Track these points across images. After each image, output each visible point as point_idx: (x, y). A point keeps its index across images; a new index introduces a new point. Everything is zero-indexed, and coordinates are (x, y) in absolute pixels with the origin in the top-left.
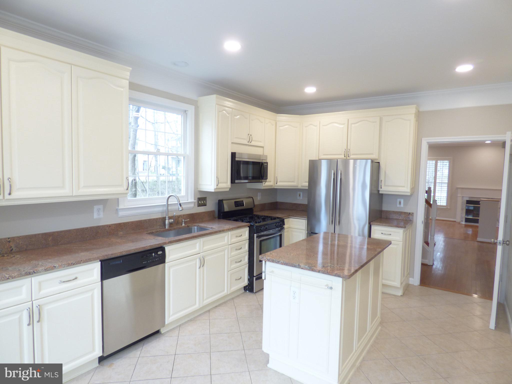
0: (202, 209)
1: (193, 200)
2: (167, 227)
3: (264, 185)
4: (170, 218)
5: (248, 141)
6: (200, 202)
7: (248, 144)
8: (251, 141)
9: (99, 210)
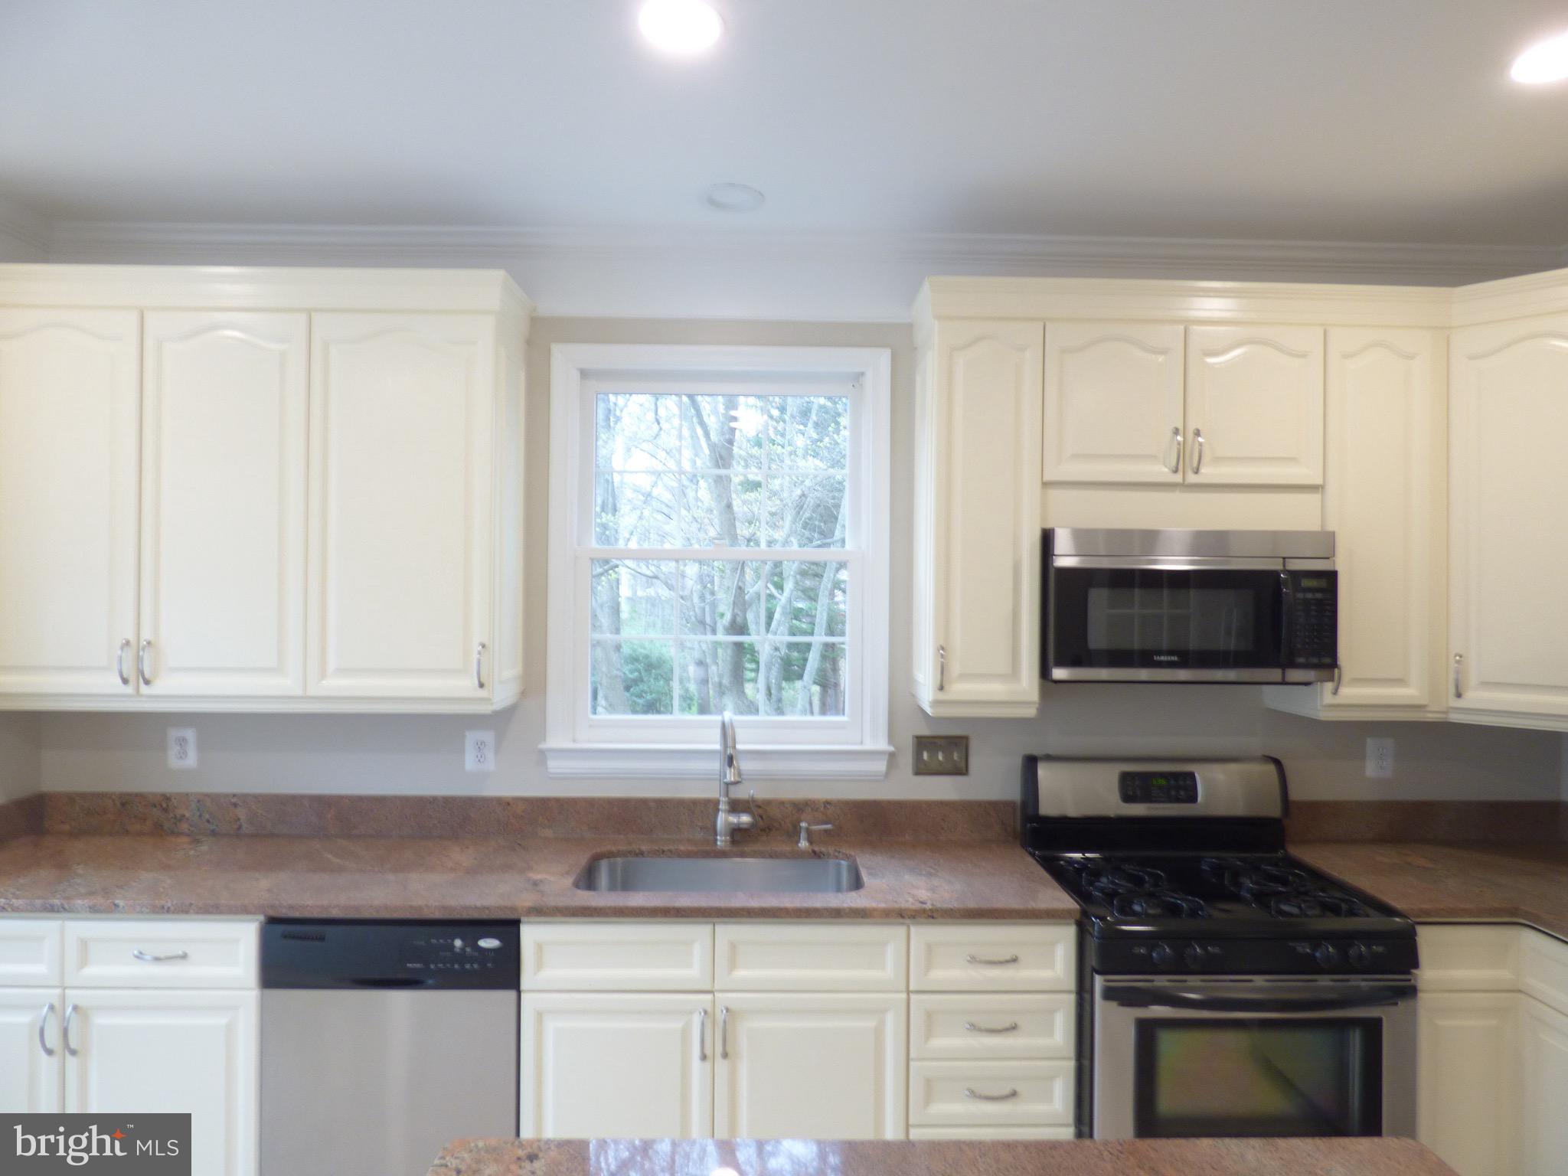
0: (941, 789)
1: (883, 745)
2: (719, 843)
3: (1328, 698)
4: (736, 806)
5: (1174, 463)
6: (925, 756)
7: (1178, 478)
8: (1195, 464)
9: (480, 746)
